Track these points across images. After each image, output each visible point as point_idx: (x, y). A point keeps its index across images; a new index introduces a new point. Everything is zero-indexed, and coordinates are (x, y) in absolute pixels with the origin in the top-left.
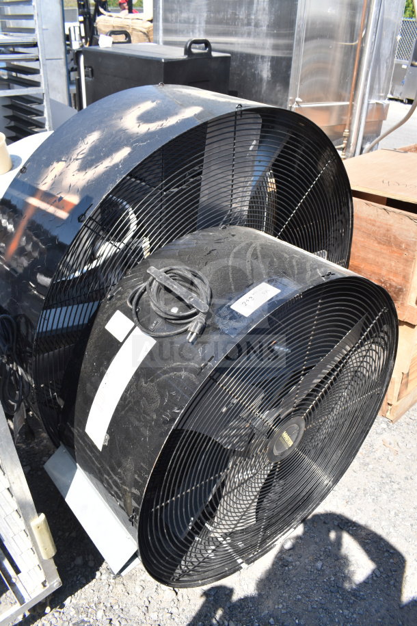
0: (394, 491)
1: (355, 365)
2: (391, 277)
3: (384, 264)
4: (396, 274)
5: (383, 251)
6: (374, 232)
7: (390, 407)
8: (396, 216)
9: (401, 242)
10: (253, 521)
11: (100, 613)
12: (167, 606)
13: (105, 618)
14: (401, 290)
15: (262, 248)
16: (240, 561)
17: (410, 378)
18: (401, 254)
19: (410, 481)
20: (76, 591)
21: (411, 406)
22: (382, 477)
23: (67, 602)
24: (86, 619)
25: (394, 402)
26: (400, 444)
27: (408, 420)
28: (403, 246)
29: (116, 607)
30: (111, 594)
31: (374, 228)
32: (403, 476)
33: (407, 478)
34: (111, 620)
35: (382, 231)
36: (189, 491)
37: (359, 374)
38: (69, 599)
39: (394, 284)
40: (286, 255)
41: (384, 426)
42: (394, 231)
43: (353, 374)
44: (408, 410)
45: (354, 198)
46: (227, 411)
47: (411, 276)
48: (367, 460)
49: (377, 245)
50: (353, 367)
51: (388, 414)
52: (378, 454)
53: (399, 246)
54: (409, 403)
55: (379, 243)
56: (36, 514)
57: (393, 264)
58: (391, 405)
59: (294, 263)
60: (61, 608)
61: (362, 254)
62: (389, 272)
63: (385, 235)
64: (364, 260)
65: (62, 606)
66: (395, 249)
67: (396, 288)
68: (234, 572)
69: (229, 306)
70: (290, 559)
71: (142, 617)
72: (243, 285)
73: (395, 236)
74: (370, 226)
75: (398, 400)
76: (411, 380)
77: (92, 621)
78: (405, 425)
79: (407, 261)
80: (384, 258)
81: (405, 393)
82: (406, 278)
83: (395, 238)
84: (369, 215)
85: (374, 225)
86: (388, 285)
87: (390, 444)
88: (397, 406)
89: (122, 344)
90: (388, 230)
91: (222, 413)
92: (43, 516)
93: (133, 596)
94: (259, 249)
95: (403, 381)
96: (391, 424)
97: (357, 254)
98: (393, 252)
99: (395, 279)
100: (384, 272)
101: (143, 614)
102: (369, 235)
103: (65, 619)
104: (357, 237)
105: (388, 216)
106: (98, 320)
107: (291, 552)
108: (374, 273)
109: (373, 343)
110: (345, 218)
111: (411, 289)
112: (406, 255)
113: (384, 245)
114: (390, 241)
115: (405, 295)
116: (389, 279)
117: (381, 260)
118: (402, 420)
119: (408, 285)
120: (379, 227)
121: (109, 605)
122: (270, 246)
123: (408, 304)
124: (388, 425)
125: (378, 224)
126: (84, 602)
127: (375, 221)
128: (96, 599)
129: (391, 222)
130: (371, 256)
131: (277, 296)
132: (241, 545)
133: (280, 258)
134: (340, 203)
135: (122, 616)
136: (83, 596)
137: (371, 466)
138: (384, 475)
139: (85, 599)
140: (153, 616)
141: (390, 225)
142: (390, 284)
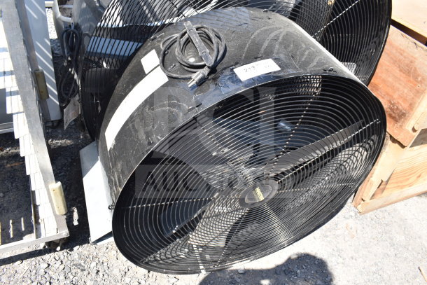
0: (338, 263)
1: (342, 159)
2: (400, 102)
3: (398, 89)
4: (405, 100)
5: (402, 78)
6: (400, 60)
7: (362, 202)
8: (423, 51)
9: (419, 75)
10: (222, 244)
11: (93, 264)
12: (139, 277)
13: (95, 268)
14: (404, 114)
15: (287, 35)
16: (202, 267)
17: (388, 186)
18: (415, 85)
19: (354, 261)
20: (85, 244)
21: (381, 207)
22: (333, 250)
23: (76, 249)
24: (83, 264)
25: (367, 199)
26: (358, 231)
27: (373, 217)
28: (419, 79)
29: (105, 264)
30: (106, 255)
31: (401, 57)
32: (350, 256)
33: (352, 258)
34: (98, 271)
35: (407, 61)
36: (164, 203)
37: (343, 168)
38: (78, 247)
39: (400, 107)
40: (303, 46)
41: (353, 214)
42: (416, 64)
43: (338, 165)
44: (377, 209)
45: (391, 26)
46: (215, 156)
47: (416, 105)
48: (328, 234)
49: (398, 72)
50: (341, 161)
51: (359, 207)
52: (338, 232)
53: (416, 78)
54: (380, 204)
55: (401, 71)
56: (54, 180)
57: (406, 91)
58: (364, 201)
59: (306, 53)
60: (70, 251)
61: (384, 76)
62: (400, 97)
63: (407, 65)
64: (384, 81)
65: (72, 250)
66: (411, 79)
67: (401, 111)
68: (194, 273)
69: (233, 69)
70: (239, 280)
71: (119, 278)
72: (253, 56)
73: (415, 68)
74: (398, 54)
75: (371, 199)
76: (388, 188)
77: (86, 267)
78: (369, 219)
79: (418, 92)
80: (400, 84)
81: (379, 196)
82: (411, 106)
83: (415, 70)
84: (400, 45)
85: (402, 54)
86: (395, 107)
87: (351, 229)
88: (368, 203)
89: (146, 75)
90: (411, 62)
91: (211, 155)
92: (59, 183)
93: (120, 261)
94: (284, 33)
95: (381, 187)
96: (358, 215)
97: (380, 75)
98: (409, 81)
99: (402, 104)
100: (396, 96)
101: (120, 276)
102: (395, 62)
103: (70, 259)
104: (384, 60)
105: (416, 50)
106: (139, 53)
107: (241, 276)
108: (388, 94)
109: (361, 146)
110: (379, 41)
111: (413, 117)
112: (419, 86)
113: (404, 73)
114: (409, 71)
115: (406, 119)
116: (398, 103)
117: (397, 85)
118: (368, 215)
119: (412, 112)
120: (405, 57)
121: (101, 261)
122: (296, 36)
123: (406, 128)
124: (356, 215)
125: (405, 54)
126: (87, 253)
127: (404, 51)
128: (95, 254)
129: (416, 56)
130: (390, 79)
131: (275, 72)
132: (208, 257)
133: (297, 46)
134: (378, 26)
135: (107, 271)
136: (88, 249)
137: (328, 239)
138: (335, 249)
139: (89, 251)
140: (127, 280)
141: (415, 58)
142: (397, 108)
